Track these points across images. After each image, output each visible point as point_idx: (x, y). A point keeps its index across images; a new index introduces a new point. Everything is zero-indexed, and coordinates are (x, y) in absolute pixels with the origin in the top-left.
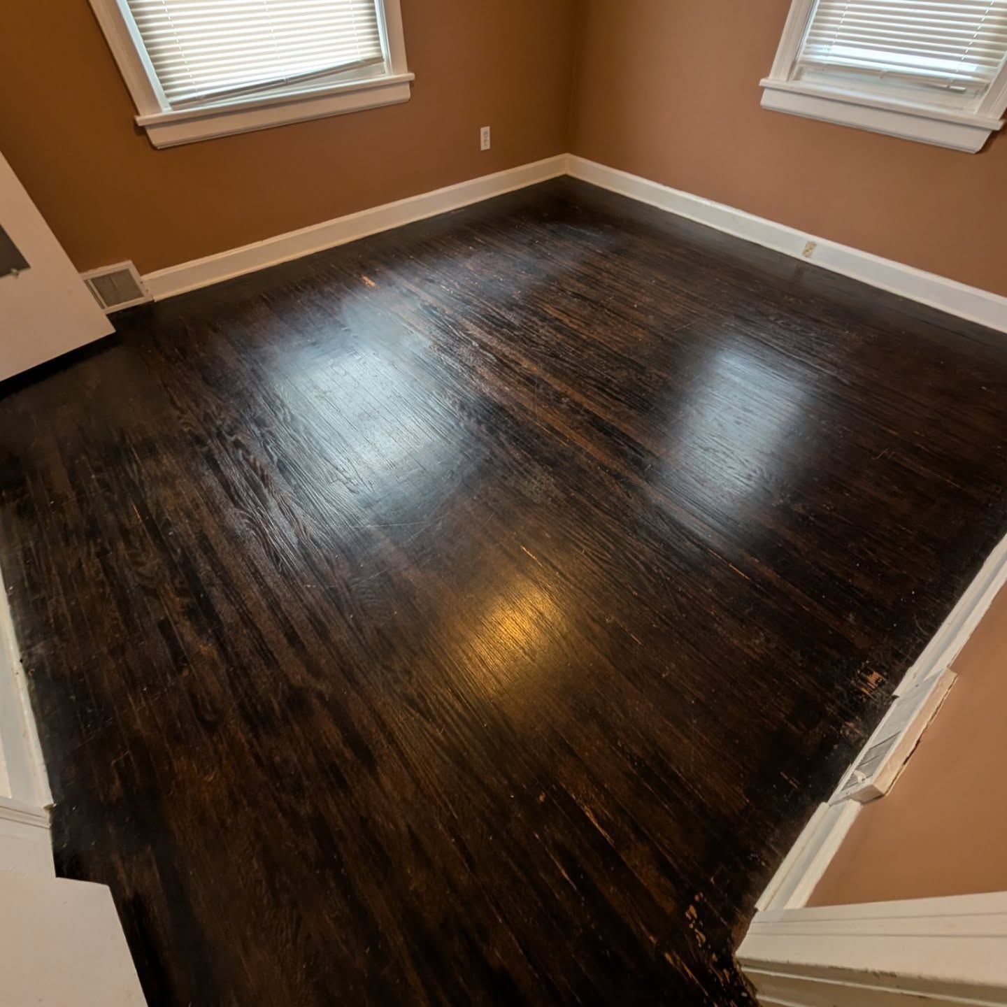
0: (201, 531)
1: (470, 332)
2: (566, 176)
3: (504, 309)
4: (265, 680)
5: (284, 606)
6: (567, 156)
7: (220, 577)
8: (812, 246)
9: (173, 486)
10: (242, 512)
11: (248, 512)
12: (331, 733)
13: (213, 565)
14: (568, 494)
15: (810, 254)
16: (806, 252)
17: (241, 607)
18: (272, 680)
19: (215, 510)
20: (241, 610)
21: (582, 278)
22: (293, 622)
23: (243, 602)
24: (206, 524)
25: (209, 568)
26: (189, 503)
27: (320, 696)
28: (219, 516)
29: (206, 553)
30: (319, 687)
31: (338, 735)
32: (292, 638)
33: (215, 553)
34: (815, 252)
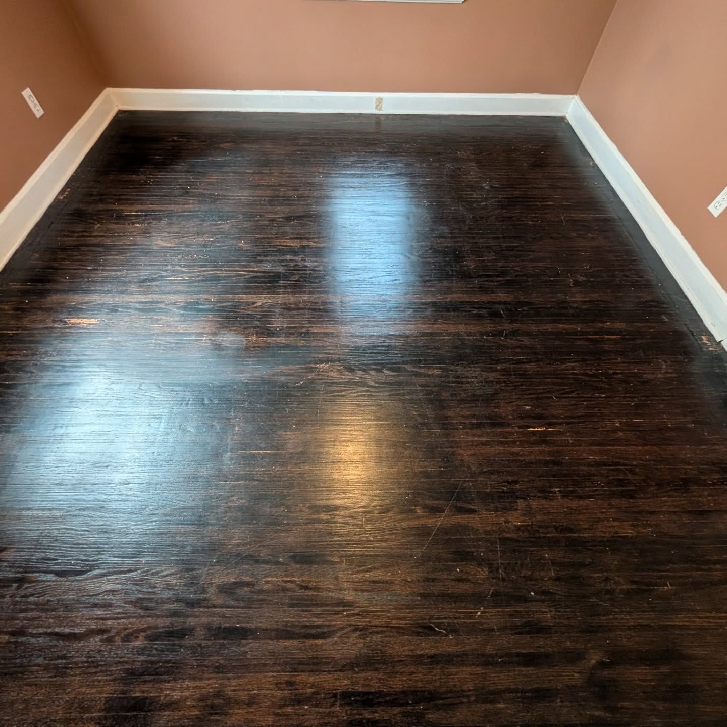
0: (335, 696)
1: (259, 304)
2: (121, 112)
3: (252, 264)
4: (565, 711)
5: (489, 649)
6: (108, 91)
7: (417, 702)
8: (380, 101)
9: (231, 702)
10: (339, 634)
11: (343, 628)
12: (640, 674)
13: (394, 703)
14: (497, 370)
15: (381, 107)
16: (378, 106)
17: (468, 696)
18: (568, 704)
19: (315, 664)
20: (473, 698)
21: (272, 201)
22: (513, 651)
23: (462, 691)
24: (326, 685)
25: (396, 710)
26: (278, 693)
27: (602, 665)
28: (327, 664)
29: (372, 705)
30: (593, 662)
31: (645, 669)
32: (529, 660)
33: (380, 694)
34: (384, 104)
